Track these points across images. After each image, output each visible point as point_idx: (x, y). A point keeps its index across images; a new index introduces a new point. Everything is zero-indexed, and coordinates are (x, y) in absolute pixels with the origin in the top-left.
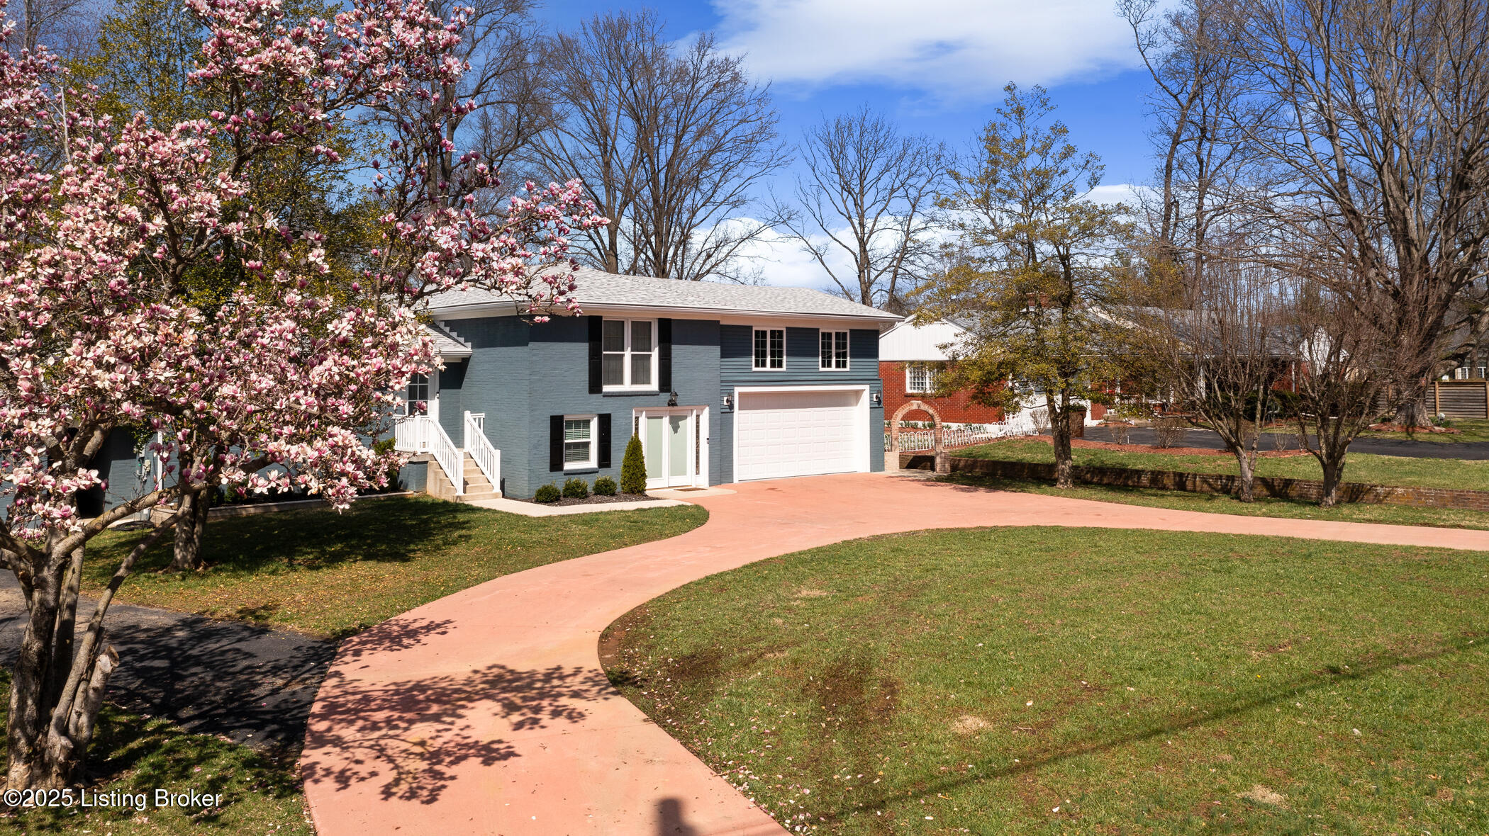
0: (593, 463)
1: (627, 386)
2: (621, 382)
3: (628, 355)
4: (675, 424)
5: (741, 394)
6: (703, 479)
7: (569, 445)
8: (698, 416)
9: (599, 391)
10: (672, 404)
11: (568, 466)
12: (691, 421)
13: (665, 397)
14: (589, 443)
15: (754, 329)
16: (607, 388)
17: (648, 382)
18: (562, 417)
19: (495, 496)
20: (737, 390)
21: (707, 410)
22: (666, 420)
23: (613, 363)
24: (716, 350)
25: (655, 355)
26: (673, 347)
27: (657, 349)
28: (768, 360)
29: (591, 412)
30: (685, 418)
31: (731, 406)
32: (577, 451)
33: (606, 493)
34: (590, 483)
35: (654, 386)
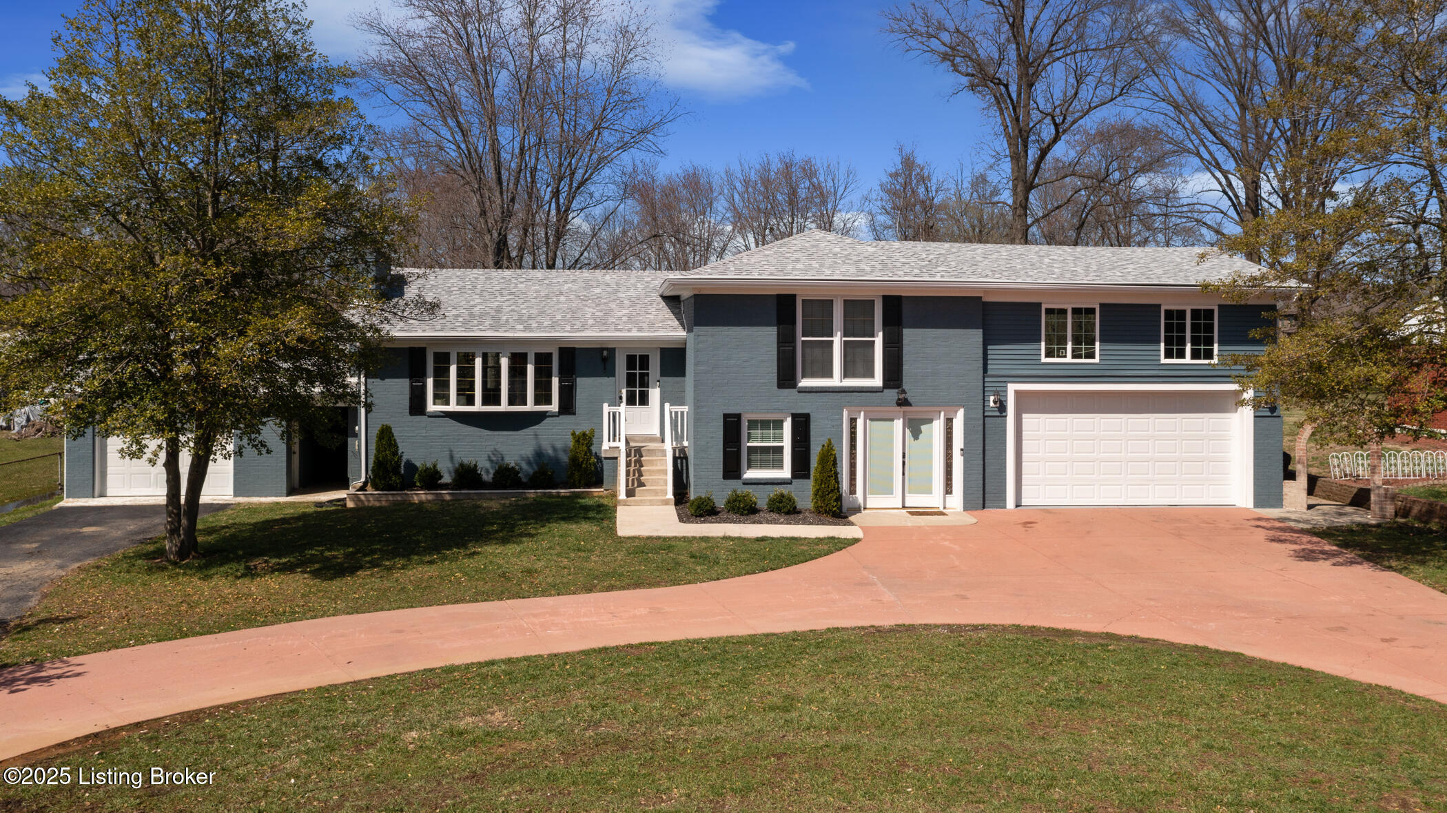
0: (786, 473)
1: (836, 381)
2: (829, 374)
3: (837, 341)
4: (915, 427)
5: (1017, 393)
6: (956, 500)
7: (752, 450)
8: (949, 422)
9: (794, 386)
10: (903, 403)
11: (750, 474)
12: (938, 426)
13: (892, 394)
14: (782, 447)
15: (1044, 307)
16: (805, 383)
17: (871, 375)
18: (739, 416)
19: (666, 502)
20: (1012, 388)
21: (961, 413)
22: (898, 424)
23: (817, 352)
24: (976, 336)
25: (879, 341)
26: (906, 331)
27: (881, 334)
28: (1069, 346)
29: (781, 411)
30: (930, 421)
31: (1002, 408)
32: (765, 457)
34: (761, 498)
35: (877, 381)
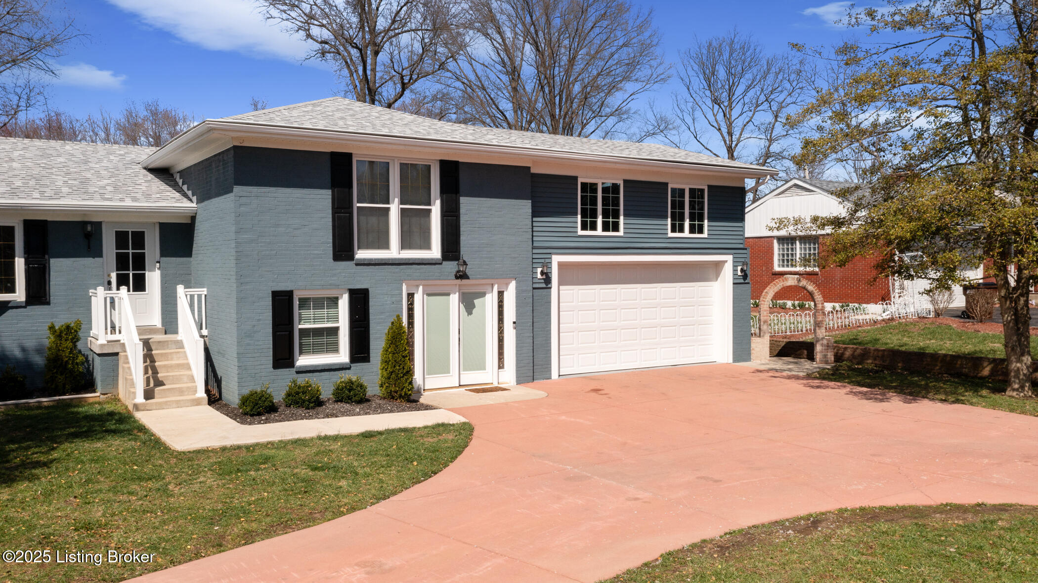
0: (343, 356)
1: (394, 251)
2: (386, 245)
3: (395, 208)
4: (468, 303)
5: (561, 265)
6: (509, 375)
7: (304, 333)
8: (501, 294)
9: (350, 257)
10: (461, 276)
11: (303, 361)
12: (490, 301)
13: (451, 267)
14: (337, 329)
15: (580, 181)
16: (361, 254)
17: (427, 246)
18: (289, 294)
19: (197, 402)
20: (556, 259)
21: (513, 285)
22: (454, 298)
23: (373, 220)
24: (526, 206)
25: (436, 210)
26: (463, 200)
27: (438, 202)
28: (600, 221)
29: (337, 286)
30: (483, 295)
31: (548, 280)
32: (319, 340)
33: (349, 400)
34: (326, 387)
35: (435, 251)
